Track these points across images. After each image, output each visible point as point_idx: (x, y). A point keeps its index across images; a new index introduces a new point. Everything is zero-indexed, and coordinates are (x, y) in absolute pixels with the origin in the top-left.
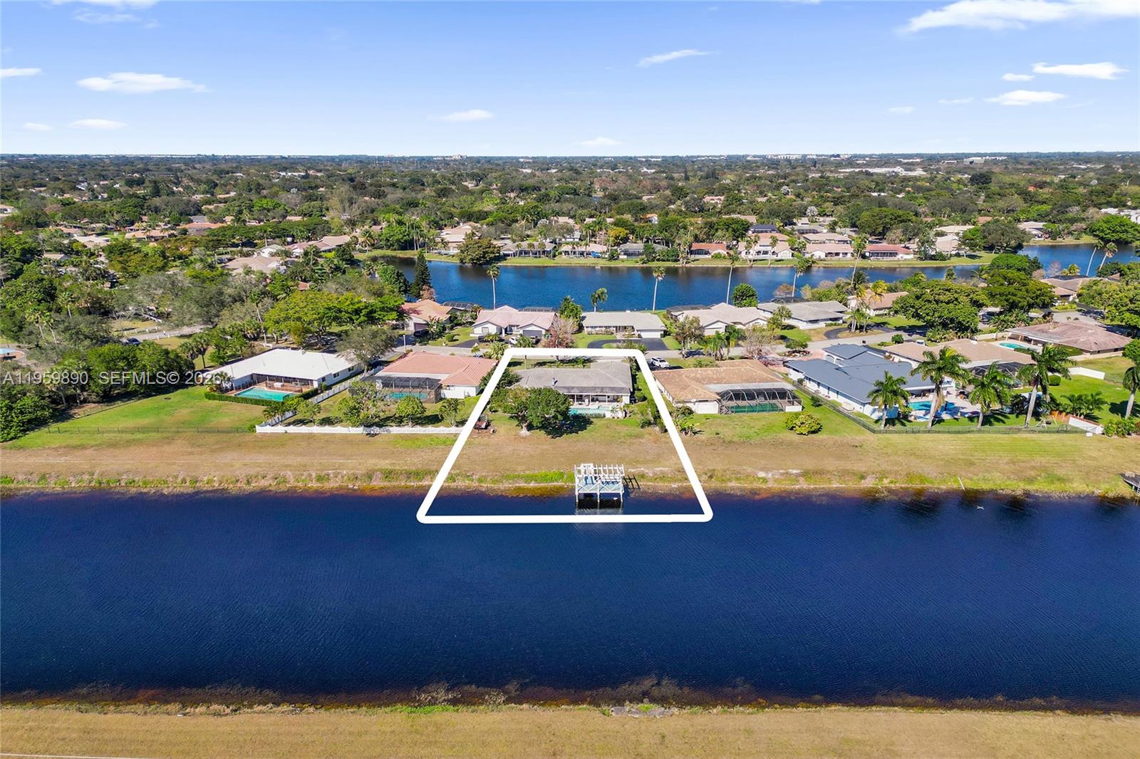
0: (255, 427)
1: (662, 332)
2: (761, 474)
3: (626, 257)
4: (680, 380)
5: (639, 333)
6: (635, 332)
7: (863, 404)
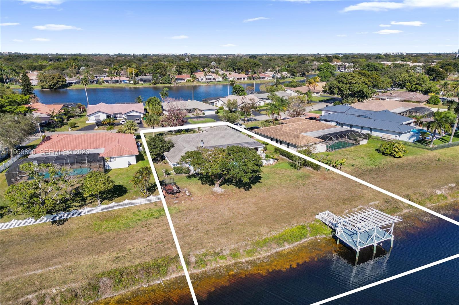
1: (216, 111)
2: (439, 192)
3: (142, 82)
4: (285, 132)
5: (203, 112)
6: (199, 112)
7: (400, 134)
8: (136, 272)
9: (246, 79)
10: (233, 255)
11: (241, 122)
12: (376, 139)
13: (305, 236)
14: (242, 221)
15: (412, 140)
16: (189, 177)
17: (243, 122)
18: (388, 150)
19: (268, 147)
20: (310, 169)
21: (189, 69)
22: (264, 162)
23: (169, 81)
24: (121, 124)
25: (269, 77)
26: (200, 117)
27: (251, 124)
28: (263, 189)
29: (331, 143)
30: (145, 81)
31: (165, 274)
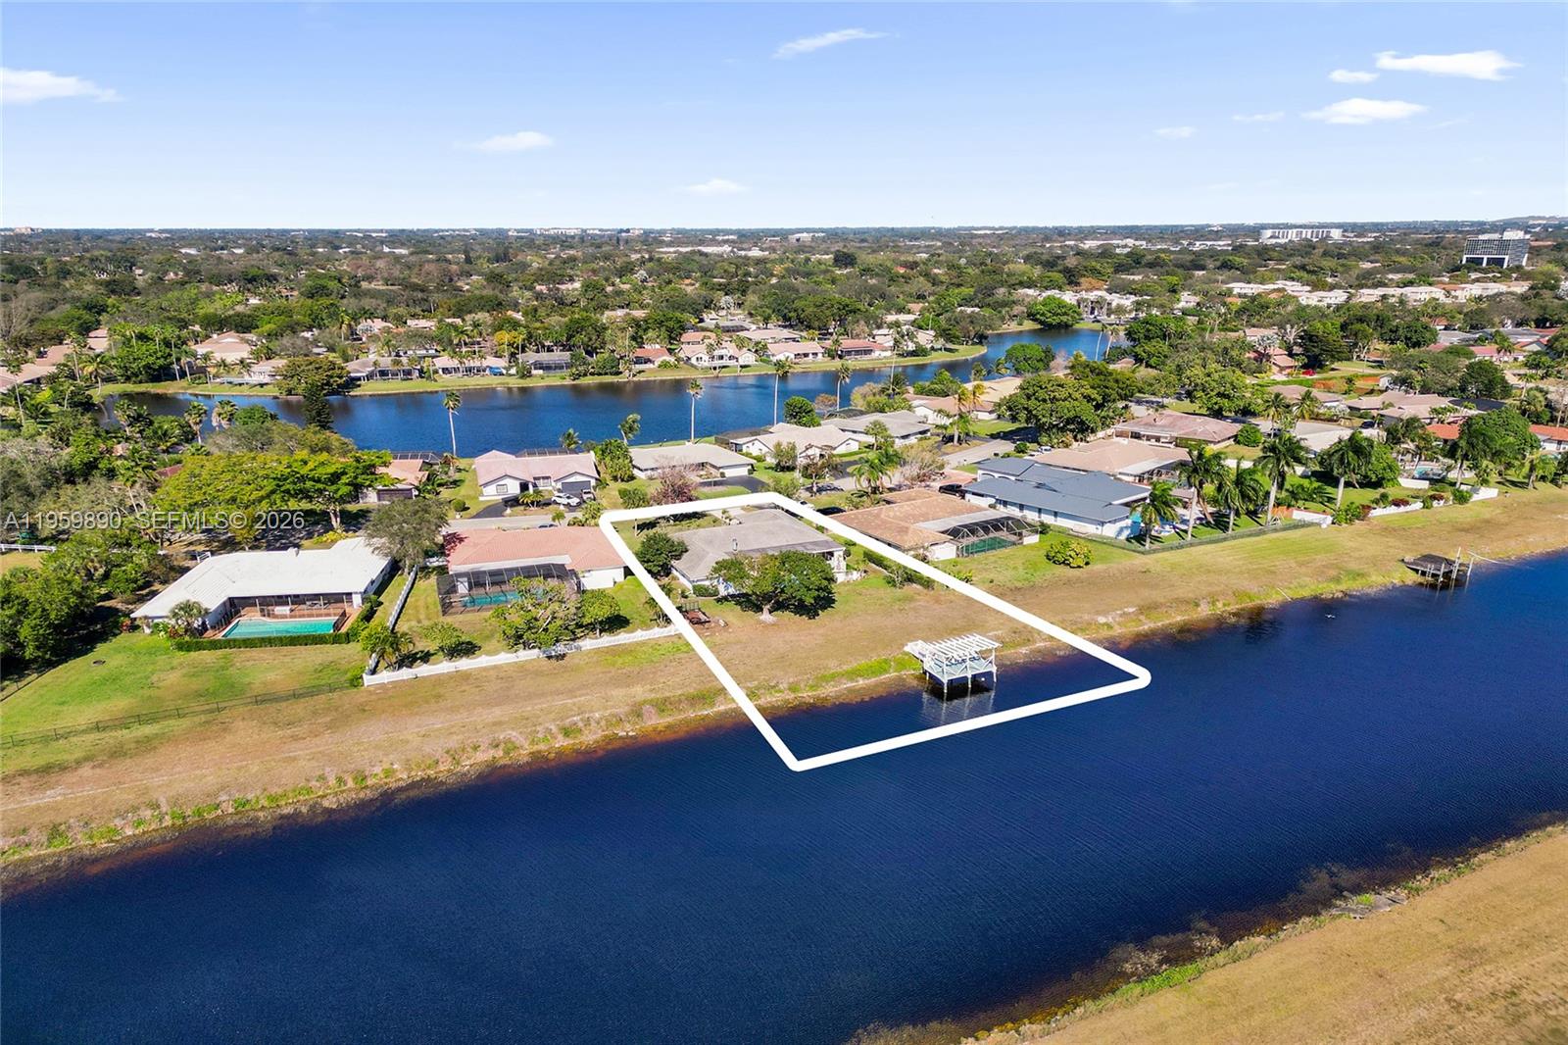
0: (361, 677)
1: (750, 467)
2: (1102, 620)
3: (541, 372)
4: (884, 522)
5: (721, 470)
6: (713, 471)
7: (1103, 524)
8: (680, 701)
9: (820, 355)
10: (792, 689)
11: (805, 495)
12: (1059, 532)
13: (886, 671)
14: (804, 655)
15: (1123, 537)
16: (718, 600)
17: (808, 494)
18: (1059, 555)
19: (852, 549)
20: (919, 587)
21: (663, 329)
22: (841, 578)
23: (613, 367)
24: (555, 502)
25: (885, 350)
26: (716, 484)
27: (825, 499)
28: (836, 617)
29: (966, 541)
30: (547, 368)
31: (712, 704)
